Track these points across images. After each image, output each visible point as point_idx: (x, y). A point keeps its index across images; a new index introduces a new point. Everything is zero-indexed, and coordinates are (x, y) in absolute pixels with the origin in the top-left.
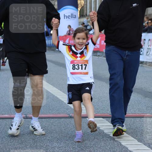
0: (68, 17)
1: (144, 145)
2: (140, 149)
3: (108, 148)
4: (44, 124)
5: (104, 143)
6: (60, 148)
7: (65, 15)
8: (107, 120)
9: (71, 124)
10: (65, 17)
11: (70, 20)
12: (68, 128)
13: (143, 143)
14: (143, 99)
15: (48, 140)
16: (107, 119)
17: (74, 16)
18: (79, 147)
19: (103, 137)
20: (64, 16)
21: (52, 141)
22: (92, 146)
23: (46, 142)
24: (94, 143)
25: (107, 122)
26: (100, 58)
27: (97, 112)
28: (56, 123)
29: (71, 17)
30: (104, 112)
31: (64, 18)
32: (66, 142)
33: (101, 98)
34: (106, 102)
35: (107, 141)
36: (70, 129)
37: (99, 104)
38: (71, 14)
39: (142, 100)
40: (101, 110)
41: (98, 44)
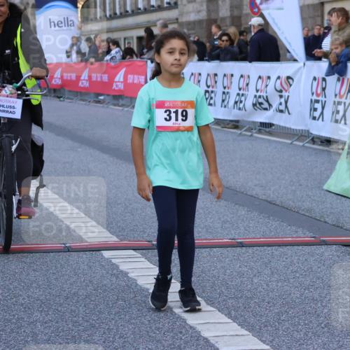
0: (58, 24)
1: (219, 311)
2: (211, 321)
3: (147, 323)
4: (13, 267)
5: (139, 310)
6: (46, 323)
7: (52, 21)
8: (144, 255)
9: (68, 265)
10: (52, 24)
11: (64, 30)
12: (63, 276)
13: (216, 308)
14: (214, 203)
15: (22, 305)
16: (144, 251)
17: (70, 23)
18: (87, 321)
19: (136, 296)
20: (50, 23)
21: (29, 308)
22: (112, 316)
23: (17, 310)
24: (117, 310)
25: (143, 259)
26: (126, 109)
27: (122, 235)
28: (38, 263)
29: (63, 24)
30: (136, 235)
31: (51, 27)
32: (59, 309)
33: (130, 204)
34: (139, 212)
35: (144, 305)
36: (66, 277)
37: (125, 217)
38: (64, 18)
39: (213, 206)
40: (131, 230)
41: (122, 82)
